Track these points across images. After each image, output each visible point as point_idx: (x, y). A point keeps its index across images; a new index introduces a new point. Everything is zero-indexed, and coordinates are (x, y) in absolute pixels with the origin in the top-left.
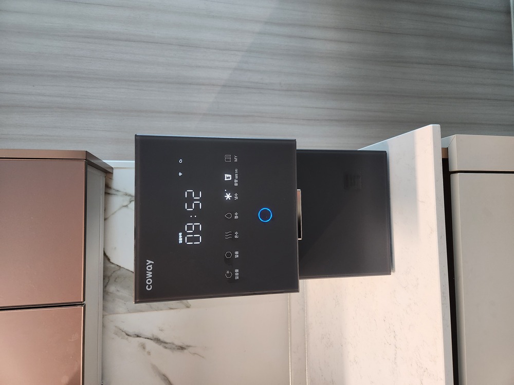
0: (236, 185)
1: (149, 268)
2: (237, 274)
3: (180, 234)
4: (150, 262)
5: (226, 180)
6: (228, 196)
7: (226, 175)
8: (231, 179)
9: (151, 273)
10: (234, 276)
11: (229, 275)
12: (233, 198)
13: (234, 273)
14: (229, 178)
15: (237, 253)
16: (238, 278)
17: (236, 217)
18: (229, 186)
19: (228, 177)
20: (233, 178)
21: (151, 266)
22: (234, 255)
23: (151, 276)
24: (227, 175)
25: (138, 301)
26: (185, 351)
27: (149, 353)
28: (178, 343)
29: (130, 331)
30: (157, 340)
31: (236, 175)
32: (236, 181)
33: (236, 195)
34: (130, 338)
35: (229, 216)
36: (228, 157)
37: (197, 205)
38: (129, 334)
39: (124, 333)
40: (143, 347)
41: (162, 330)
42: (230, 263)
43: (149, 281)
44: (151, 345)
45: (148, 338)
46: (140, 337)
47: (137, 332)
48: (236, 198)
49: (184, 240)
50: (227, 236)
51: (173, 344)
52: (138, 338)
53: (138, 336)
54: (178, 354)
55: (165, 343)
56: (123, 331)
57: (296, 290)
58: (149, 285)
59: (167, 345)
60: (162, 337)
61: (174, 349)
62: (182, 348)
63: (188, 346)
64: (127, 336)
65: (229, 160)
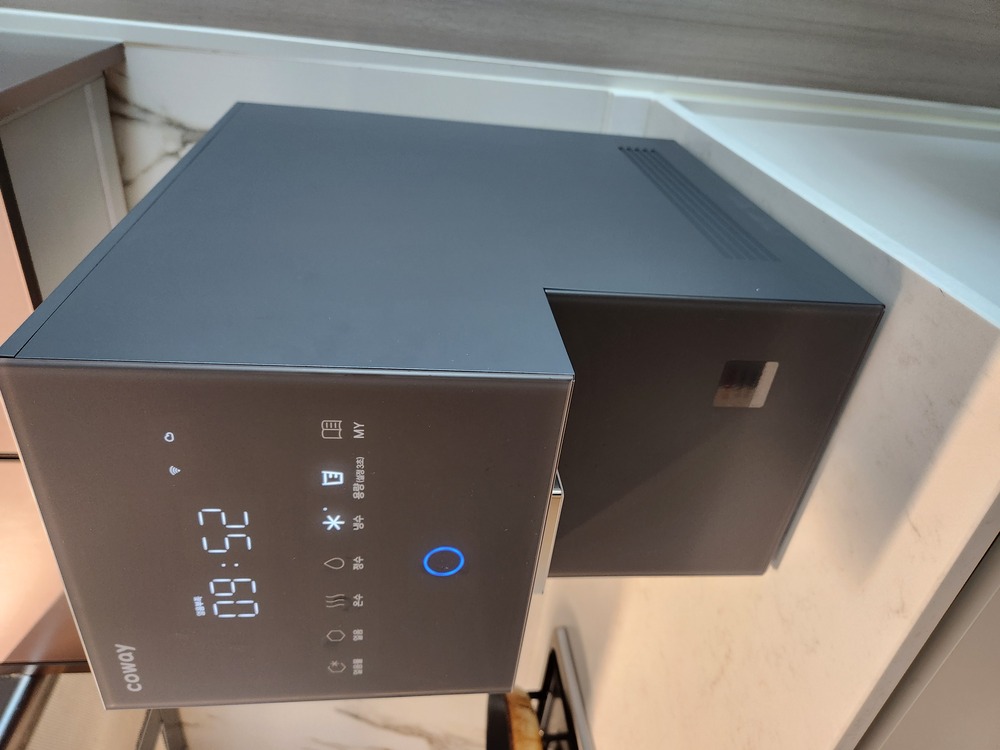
0: (359, 496)
1: (126, 657)
2: (358, 667)
3: (198, 599)
4: (124, 648)
5: (325, 483)
6: (334, 522)
7: (325, 473)
8: (341, 482)
9: (134, 665)
10: (350, 669)
11: (337, 668)
12: (347, 528)
13: (350, 665)
14: (338, 479)
15: (358, 632)
16: (360, 672)
17: (358, 566)
18: (339, 499)
19: (332, 477)
20: (350, 479)
22: (351, 635)
23: (135, 670)
24: (331, 474)
25: (112, 706)
31: (360, 472)
32: (358, 487)
33: (359, 518)
35: (335, 563)
36: (331, 426)
37: (238, 542)
43: (132, 678)
48: (359, 526)
49: (209, 609)
50: (332, 602)
58: (134, 684)
65: (335, 434)
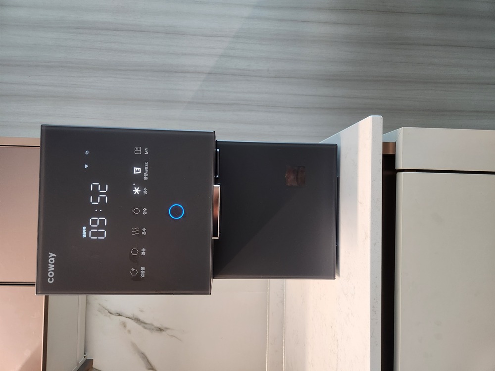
0: (146, 178)
1: (52, 261)
2: (143, 272)
3: (84, 228)
4: (52, 255)
5: (135, 173)
6: (137, 191)
7: (135, 168)
8: (140, 172)
9: (53, 266)
10: (140, 274)
11: (134, 272)
12: (141, 193)
13: (140, 271)
14: (139, 171)
15: (144, 250)
16: (143, 276)
17: (145, 213)
18: (139, 180)
19: (137, 170)
20: (143, 171)
21: (53, 259)
22: (141, 252)
23: (53, 269)
24: (137, 168)
25: (39, 292)
26: (164, 332)
27: (129, 331)
28: (157, 324)
29: (113, 310)
30: (137, 320)
31: (146, 168)
32: (146, 175)
33: (145, 189)
34: (112, 316)
35: (136, 211)
36: (138, 149)
37: (103, 199)
38: (111, 312)
39: (106, 311)
40: (124, 325)
41: (142, 311)
42: (136, 260)
43: (51, 274)
44: (131, 324)
45: (129, 318)
46: (122, 316)
47: (119, 311)
48: (145, 192)
49: (88, 234)
50: (134, 231)
51: (152, 325)
52: (120, 317)
53: (120, 315)
54: (157, 335)
55: (145, 323)
56: (105, 309)
57: (207, 292)
58: (51, 278)
59: (146, 326)
60: (142, 317)
61: (153, 330)
62: (161, 330)
63: (167, 329)
64: (109, 314)
65: (139, 152)
